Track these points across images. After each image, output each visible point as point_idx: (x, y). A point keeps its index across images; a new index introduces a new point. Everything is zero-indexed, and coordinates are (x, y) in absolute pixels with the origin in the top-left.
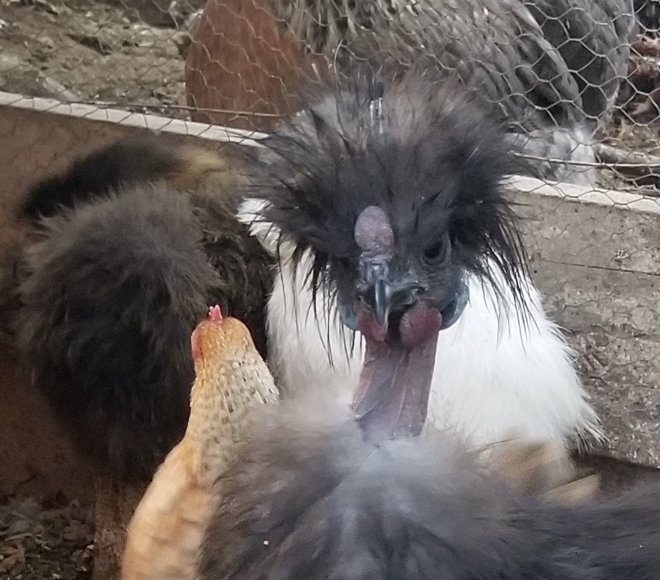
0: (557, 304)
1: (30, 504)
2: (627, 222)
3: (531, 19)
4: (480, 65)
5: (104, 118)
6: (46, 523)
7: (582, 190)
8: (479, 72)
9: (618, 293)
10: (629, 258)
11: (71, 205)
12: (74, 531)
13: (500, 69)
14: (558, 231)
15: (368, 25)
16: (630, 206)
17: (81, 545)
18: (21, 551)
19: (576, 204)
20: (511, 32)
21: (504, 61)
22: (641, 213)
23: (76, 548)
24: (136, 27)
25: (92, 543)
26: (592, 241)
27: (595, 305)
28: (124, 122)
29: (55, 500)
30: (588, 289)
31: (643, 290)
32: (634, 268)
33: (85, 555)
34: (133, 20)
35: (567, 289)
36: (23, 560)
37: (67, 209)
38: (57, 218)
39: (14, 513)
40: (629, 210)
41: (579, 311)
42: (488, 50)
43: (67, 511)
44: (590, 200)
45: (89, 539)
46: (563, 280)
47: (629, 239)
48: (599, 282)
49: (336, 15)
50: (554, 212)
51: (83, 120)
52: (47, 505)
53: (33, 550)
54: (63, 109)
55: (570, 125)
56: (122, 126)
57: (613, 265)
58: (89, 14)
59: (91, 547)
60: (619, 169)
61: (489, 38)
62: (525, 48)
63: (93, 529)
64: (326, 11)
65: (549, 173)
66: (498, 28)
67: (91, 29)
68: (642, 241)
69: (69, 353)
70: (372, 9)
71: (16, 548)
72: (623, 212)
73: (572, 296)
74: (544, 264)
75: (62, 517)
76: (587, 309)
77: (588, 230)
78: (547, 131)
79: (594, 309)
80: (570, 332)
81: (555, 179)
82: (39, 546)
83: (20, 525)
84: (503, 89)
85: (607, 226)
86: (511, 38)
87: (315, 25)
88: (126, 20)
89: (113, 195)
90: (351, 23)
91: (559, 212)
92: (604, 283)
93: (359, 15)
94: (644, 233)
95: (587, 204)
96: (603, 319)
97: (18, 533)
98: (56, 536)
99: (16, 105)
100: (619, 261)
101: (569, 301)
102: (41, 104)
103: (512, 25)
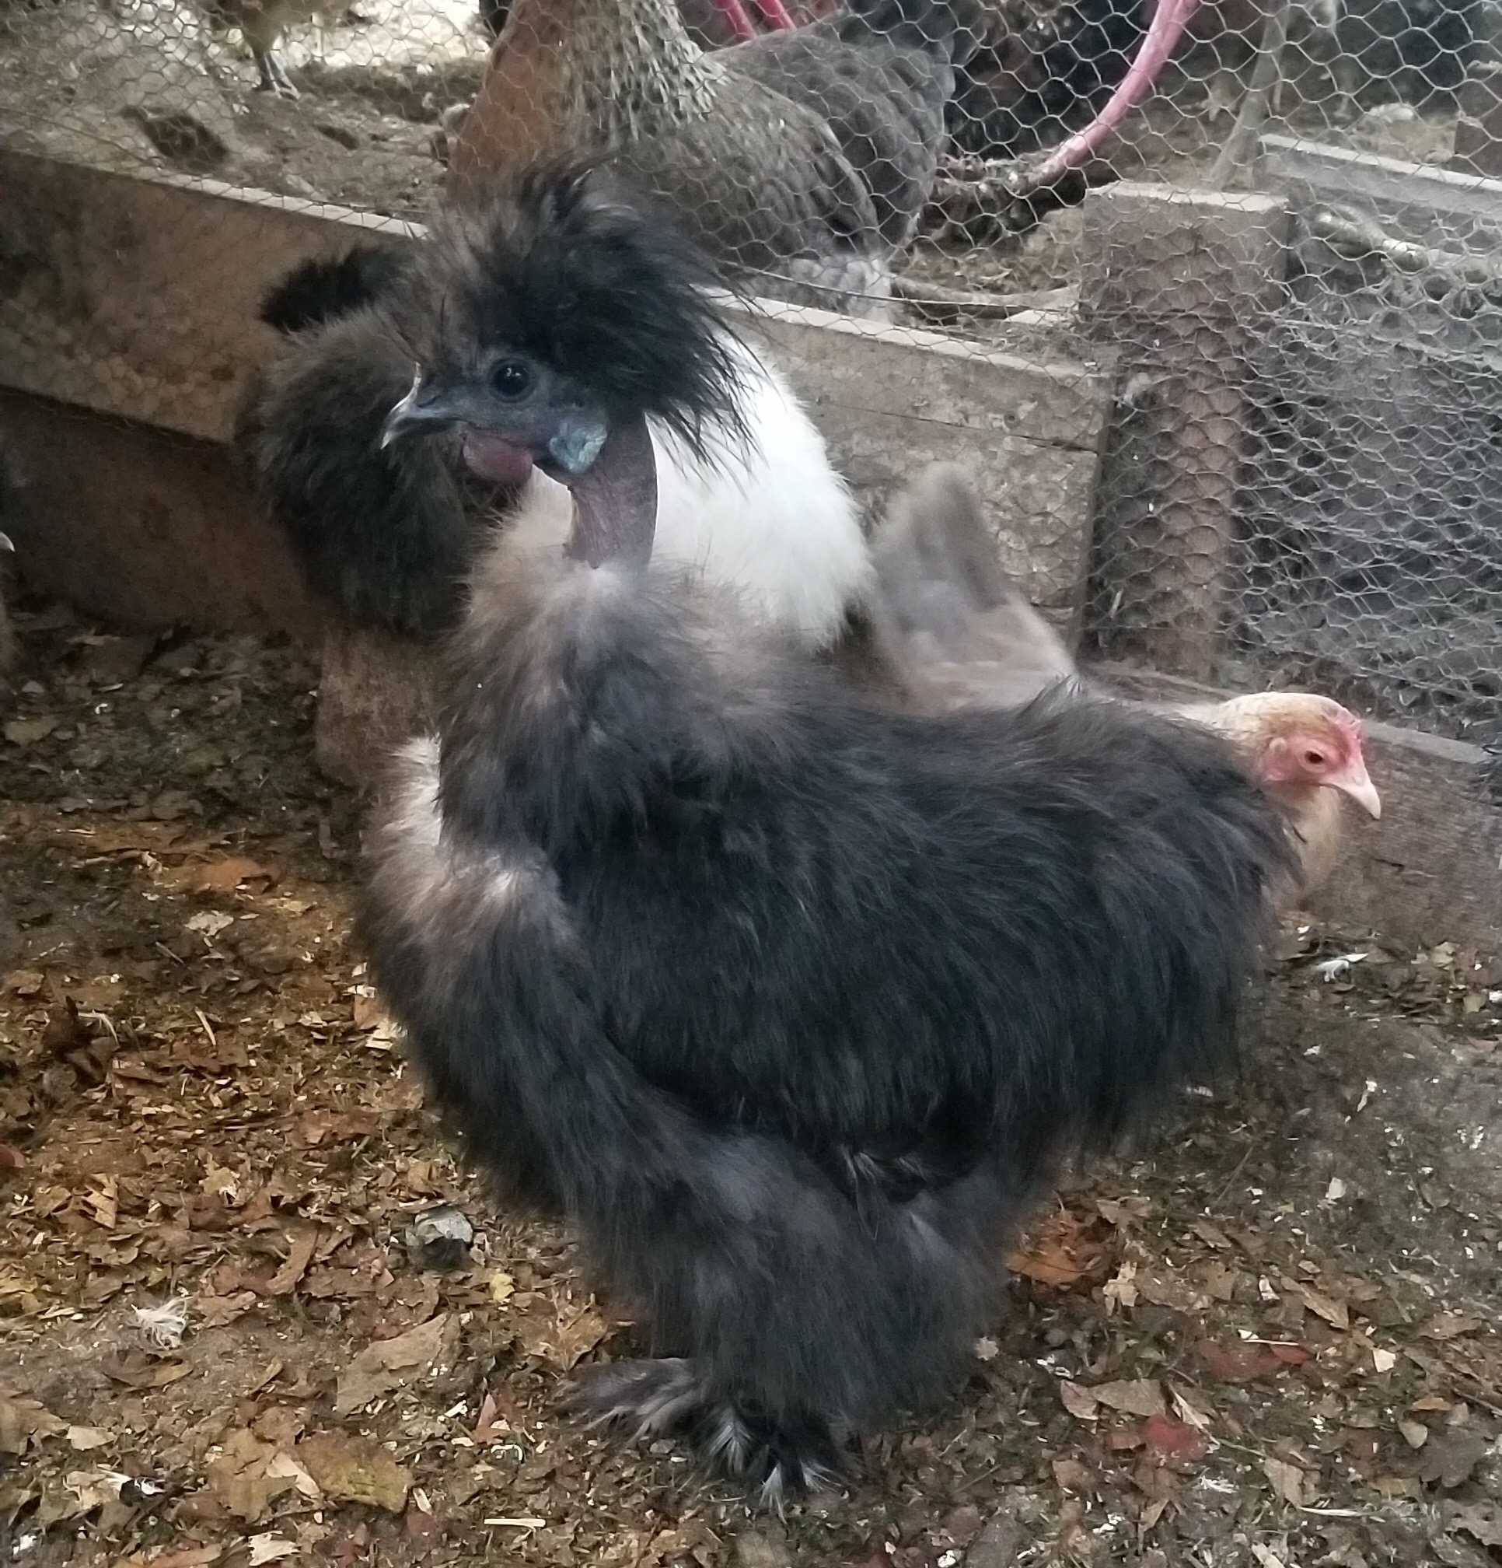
0: (843, 452)
1: (249, 642)
2: (929, 365)
3: (831, 134)
4: (772, 183)
5: (359, 223)
6: (266, 663)
7: (879, 326)
8: (769, 190)
9: (913, 444)
10: (928, 405)
11: (320, 319)
12: (295, 674)
13: (791, 186)
14: (851, 372)
15: (652, 130)
16: (934, 348)
17: (303, 690)
18: (237, 694)
19: (873, 343)
20: (808, 148)
21: (797, 179)
22: (946, 356)
23: (297, 693)
24: (386, 119)
25: (315, 688)
26: (888, 385)
27: (886, 455)
28: (381, 228)
29: (277, 640)
30: (880, 438)
31: (941, 442)
32: (933, 417)
33: (306, 702)
34: (383, 112)
35: (856, 437)
36: (239, 702)
37: (316, 323)
38: (305, 332)
39: (233, 650)
40: (932, 353)
41: (868, 461)
42: (781, 166)
43: (289, 652)
44: (888, 339)
45: (312, 684)
46: (852, 426)
47: (930, 384)
48: (892, 431)
49: (619, 119)
50: (847, 351)
51: (337, 224)
52: (268, 643)
53: (249, 691)
54: (315, 211)
55: (865, 252)
56: (378, 232)
57: (909, 412)
58: (335, 103)
59: (314, 693)
60: (924, 306)
61: (784, 153)
62: (822, 165)
63: (318, 674)
64: (608, 115)
65: (840, 305)
66: (793, 142)
67: (338, 121)
68: (944, 387)
69: (309, 484)
70: (658, 112)
71: (231, 688)
72: (924, 354)
73: (861, 445)
74: (833, 408)
75: (283, 658)
76: (877, 460)
77: (884, 371)
78: (840, 258)
79: (884, 460)
80: (856, 485)
81: (845, 312)
82: (257, 688)
83: (237, 665)
84: (794, 210)
85: (906, 369)
86: (807, 155)
87: (596, 130)
88: (377, 112)
89: (368, 309)
90: (634, 127)
91: (853, 352)
92: (898, 431)
93: (643, 119)
94: (948, 379)
95: (885, 343)
96: (894, 472)
97: (235, 673)
98: (275, 678)
99: (264, 203)
100: (916, 409)
101: (857, 450)
102: (290, 203)
103: (809, 140)
